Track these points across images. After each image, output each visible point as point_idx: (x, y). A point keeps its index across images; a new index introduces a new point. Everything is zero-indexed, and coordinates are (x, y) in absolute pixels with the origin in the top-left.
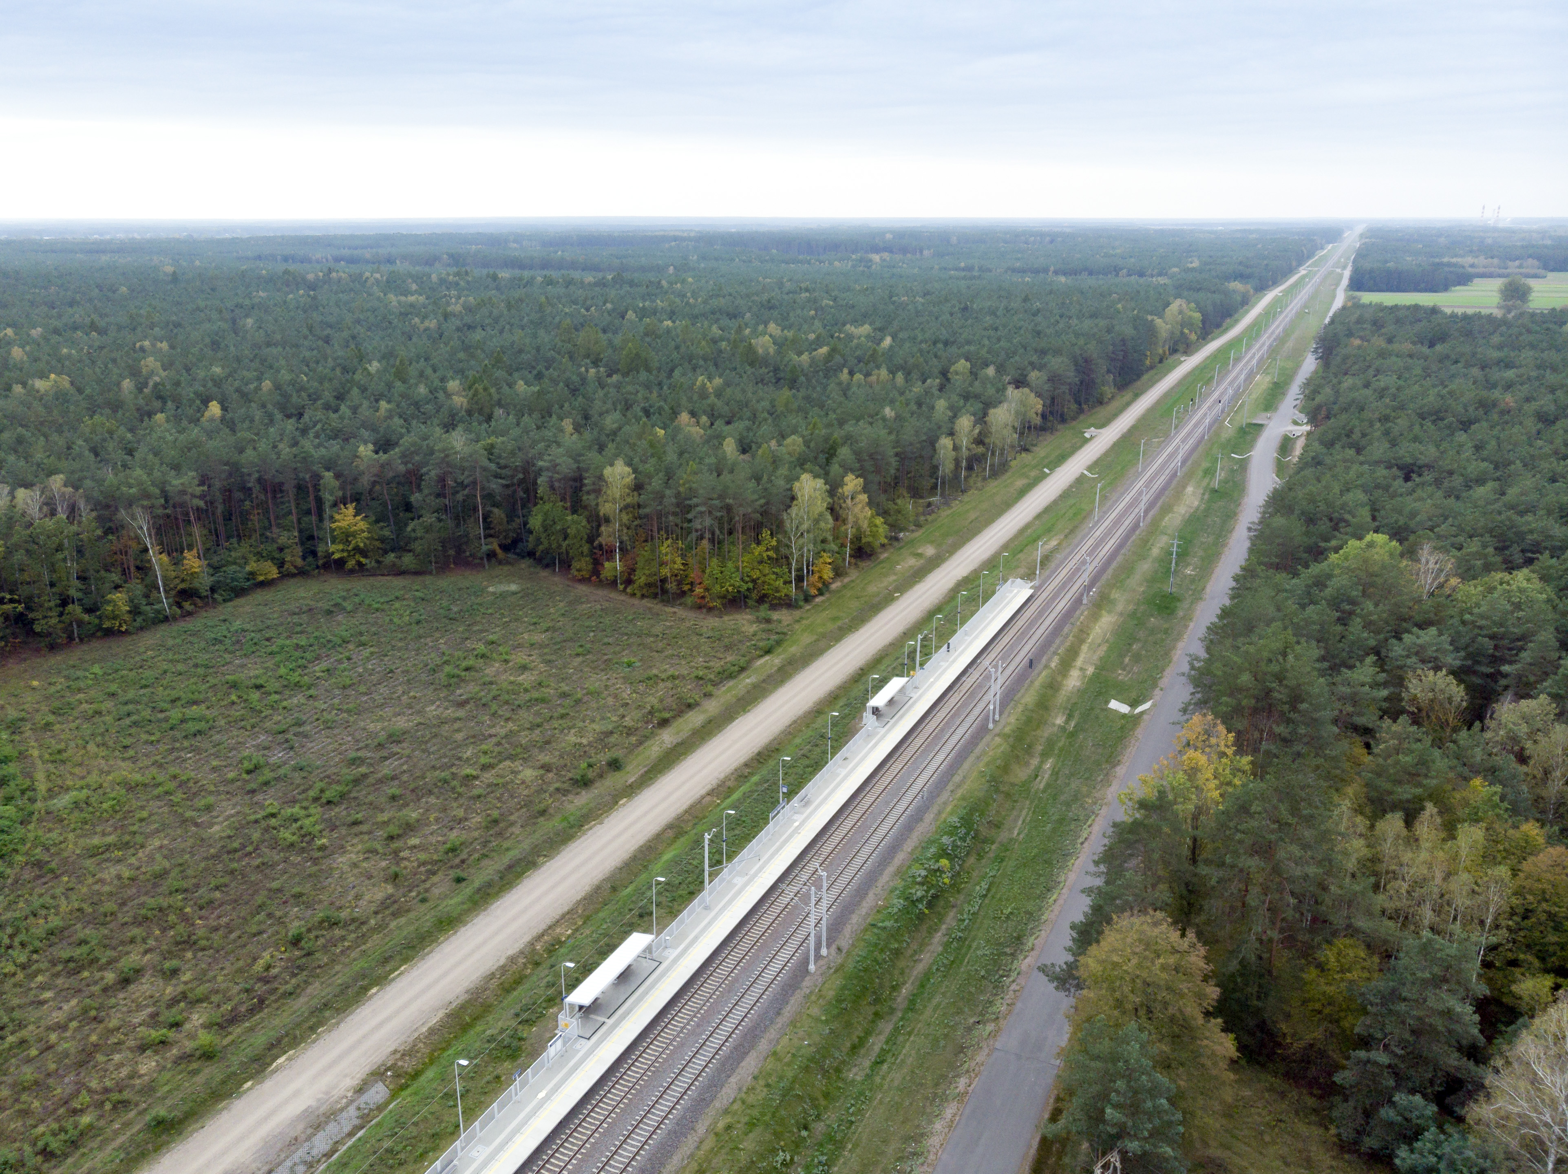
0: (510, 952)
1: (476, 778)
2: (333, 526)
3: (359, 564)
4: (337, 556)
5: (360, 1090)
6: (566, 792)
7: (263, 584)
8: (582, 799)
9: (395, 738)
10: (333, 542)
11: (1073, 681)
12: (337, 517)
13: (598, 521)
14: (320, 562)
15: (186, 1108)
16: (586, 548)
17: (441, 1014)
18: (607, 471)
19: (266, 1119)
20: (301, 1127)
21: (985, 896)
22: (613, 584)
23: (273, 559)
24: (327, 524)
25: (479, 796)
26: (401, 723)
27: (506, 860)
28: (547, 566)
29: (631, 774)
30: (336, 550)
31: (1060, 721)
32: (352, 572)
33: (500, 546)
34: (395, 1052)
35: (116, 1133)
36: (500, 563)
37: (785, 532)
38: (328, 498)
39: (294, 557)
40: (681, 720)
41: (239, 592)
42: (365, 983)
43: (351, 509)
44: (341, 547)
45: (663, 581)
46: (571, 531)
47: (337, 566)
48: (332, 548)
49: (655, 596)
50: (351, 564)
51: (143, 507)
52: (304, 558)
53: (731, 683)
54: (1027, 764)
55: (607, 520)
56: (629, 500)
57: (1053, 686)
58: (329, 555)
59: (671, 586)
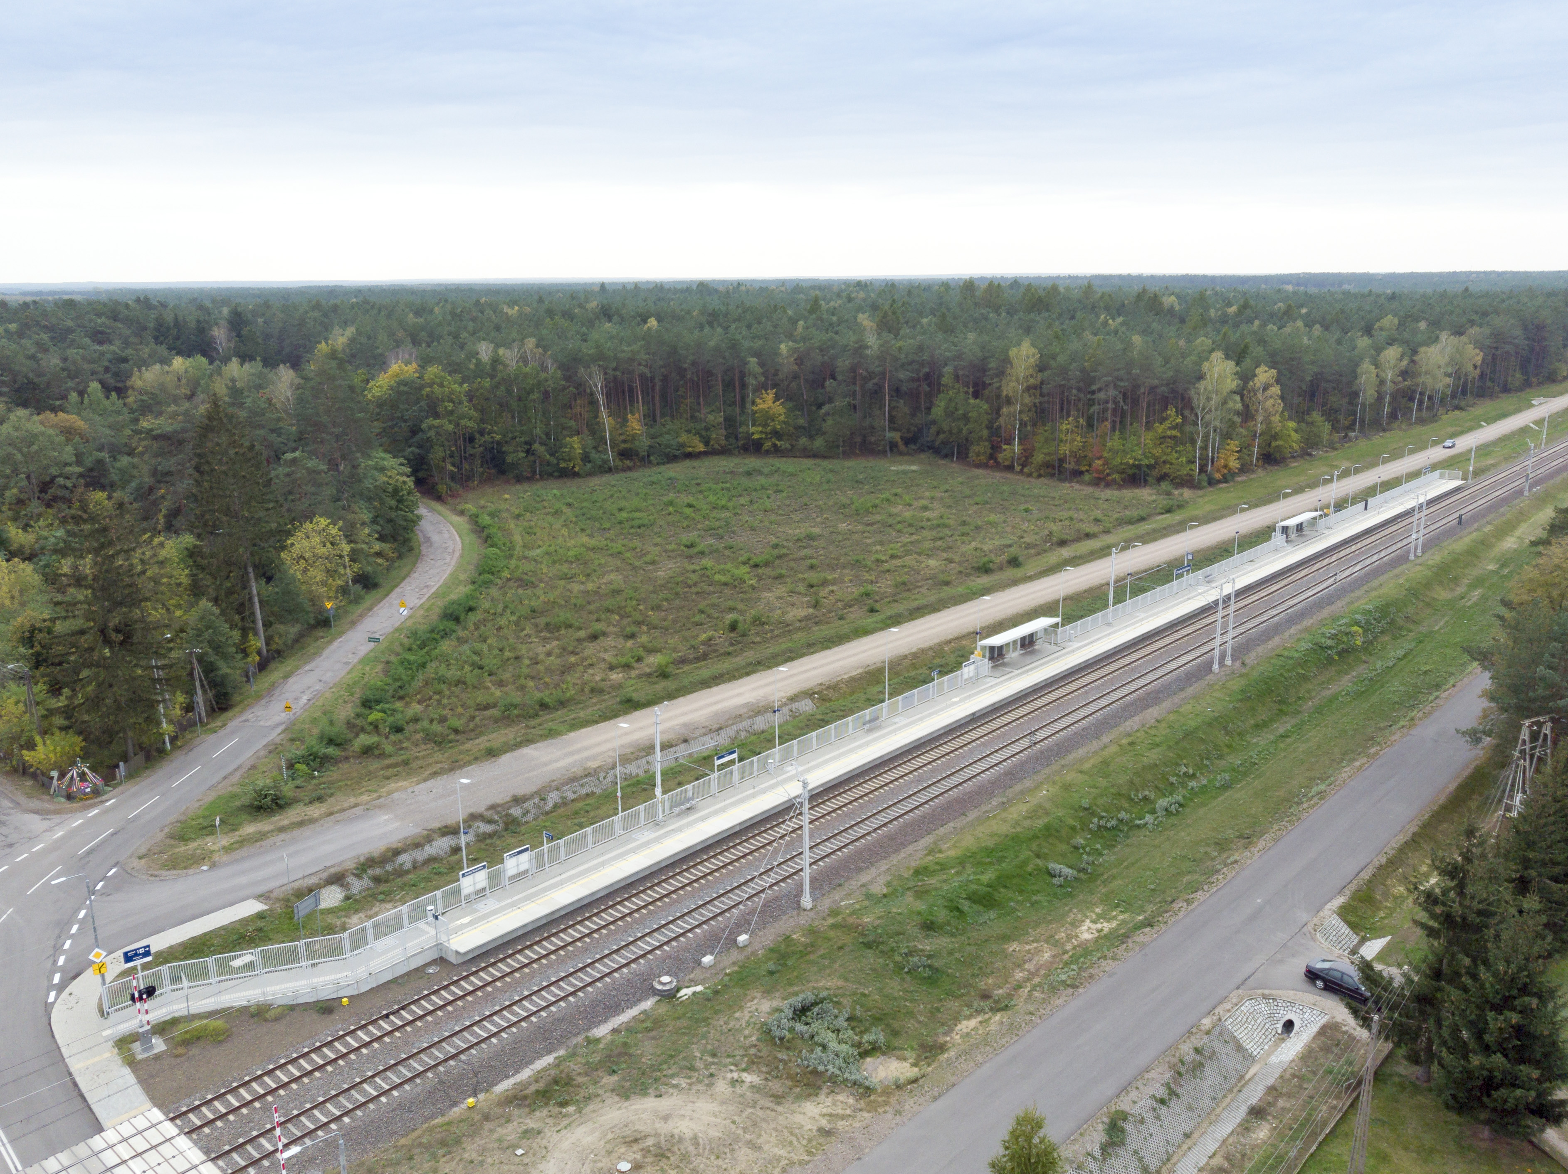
0: (922, 646)
1: (886, 562)
2: (755, 408)
3: (775, 445)
4: (756, 436)
5: (793, 699)
6: (968, 575)
7: (689, 456)
8: (985, 580)
9: (811, 537)
10: (753, 425)
11: (1510, 543)
12: (758, 400)
13: (999, 402)
14: (741, 443)
15: (650, 697)
16: (985, 433)
17: (860, 671)
18: (1013, 352)
19: (716, 703)
20: (745, 710)
21: (1401, 659)
22: (1010, 468)
23: (701, 436)
24: (750, 408)
25: (888, 571)
26: (817, 531)
27: (915, 604)
28: (946, 456)
29: (1030, 568)
30: (756, 432)
31: (1491, 567)
32: (768, 452)
33: (902, 438)
34: (821, 684)
35: (595, 704)
36: (901, 454)
37: (1192, 409)
38: (751, 381)
39: (718, 436)
40: (1078, 544)
41: (672, 458)
42: (792, 655)
43: (770, 396)
44: (760, 429)
45: (1062, 461)
46: (973, 415)
47: (754, 448)
48: (752, 429)
49: (1053, 475)
50: (767, 445)
51: (599, 366)
52: (727, 438)
53: (1130, 527)
54: (1453, 590)
55: (1009, 401)
56: (1032, 381)
57: (1485, 544)
58: (749, 435)
59: (1070, 466)
